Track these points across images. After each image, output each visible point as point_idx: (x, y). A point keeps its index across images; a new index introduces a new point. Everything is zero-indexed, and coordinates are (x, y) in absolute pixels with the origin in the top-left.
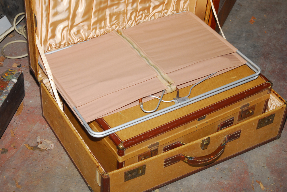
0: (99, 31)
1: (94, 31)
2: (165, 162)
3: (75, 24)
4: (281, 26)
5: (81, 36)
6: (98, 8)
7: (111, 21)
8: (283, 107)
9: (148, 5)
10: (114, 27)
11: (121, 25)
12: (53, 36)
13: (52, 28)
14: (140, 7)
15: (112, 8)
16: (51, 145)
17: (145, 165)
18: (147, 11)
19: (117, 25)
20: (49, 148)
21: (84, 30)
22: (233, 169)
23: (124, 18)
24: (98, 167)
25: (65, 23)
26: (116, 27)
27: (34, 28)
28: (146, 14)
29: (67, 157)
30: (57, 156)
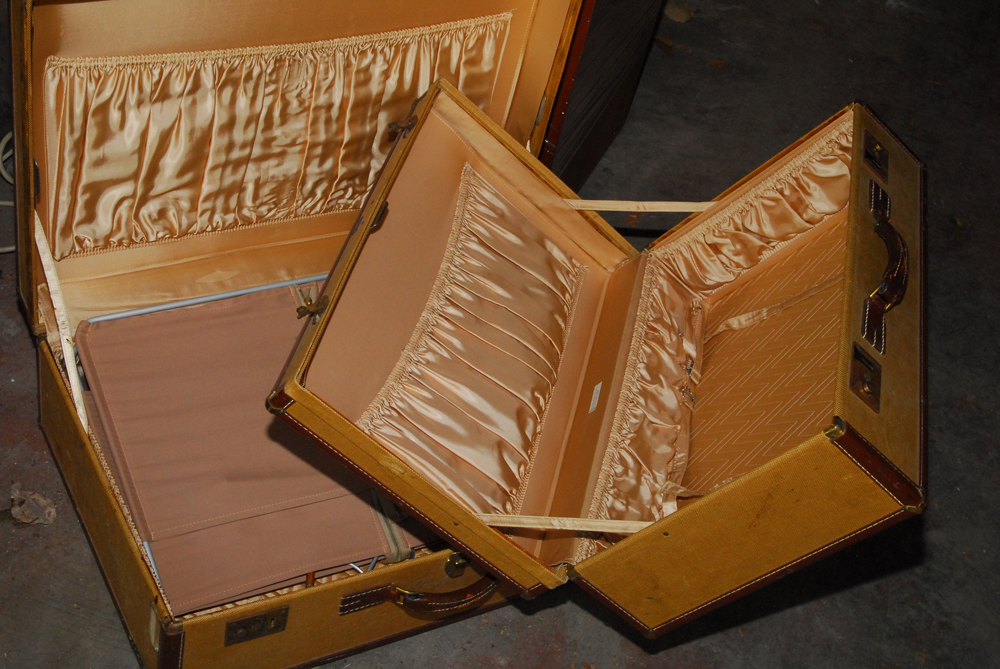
0: (222, 218)
1: (207, 216)
2: (344, 602)
3: (153, 193)
5: (168, 226)
6: (223, 158)
7: (256, 197)
9: (363, 165)
10: (264, 209)
11: (284, 207)
12: (90, 217)
13: (87, 196)
14: (341, 171)
15: (264, 165)
16: (47, 511)
17: (287, 609)
18: (360, 181)
19: (273, 206)
20: (42, 521)
21: (179, 211)
22: (528, 625)
23: (295, 192)
24: (156, 601)
25: (126, 189)
26: (270, 210)
27: (32, 196)
28: (358, 189)
29: (87, 550)
30: (61, 544)
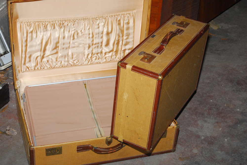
0: (64, 63)
1: (60, 62)
2: (77, 148)
3: (45, 56)
4: (209, 81)
5: (50, 64)
6: (62, 47)
7: (72, 58)
8: (174, 127)
10: (75, 62)
11: (80, 62)
12: (30, 61)
14: (94, 51)
16: (15, 133)
17: (61, 147)
18: (100, 55)
20: (13, 134)
21: (52, 61)
23: (83, 57)
24: (29, 143)
25: (38, 54)
30: (16, 140)
